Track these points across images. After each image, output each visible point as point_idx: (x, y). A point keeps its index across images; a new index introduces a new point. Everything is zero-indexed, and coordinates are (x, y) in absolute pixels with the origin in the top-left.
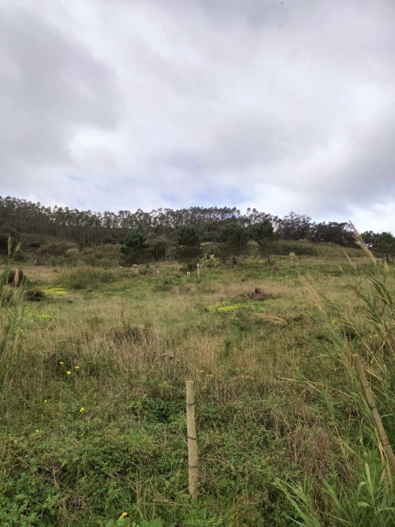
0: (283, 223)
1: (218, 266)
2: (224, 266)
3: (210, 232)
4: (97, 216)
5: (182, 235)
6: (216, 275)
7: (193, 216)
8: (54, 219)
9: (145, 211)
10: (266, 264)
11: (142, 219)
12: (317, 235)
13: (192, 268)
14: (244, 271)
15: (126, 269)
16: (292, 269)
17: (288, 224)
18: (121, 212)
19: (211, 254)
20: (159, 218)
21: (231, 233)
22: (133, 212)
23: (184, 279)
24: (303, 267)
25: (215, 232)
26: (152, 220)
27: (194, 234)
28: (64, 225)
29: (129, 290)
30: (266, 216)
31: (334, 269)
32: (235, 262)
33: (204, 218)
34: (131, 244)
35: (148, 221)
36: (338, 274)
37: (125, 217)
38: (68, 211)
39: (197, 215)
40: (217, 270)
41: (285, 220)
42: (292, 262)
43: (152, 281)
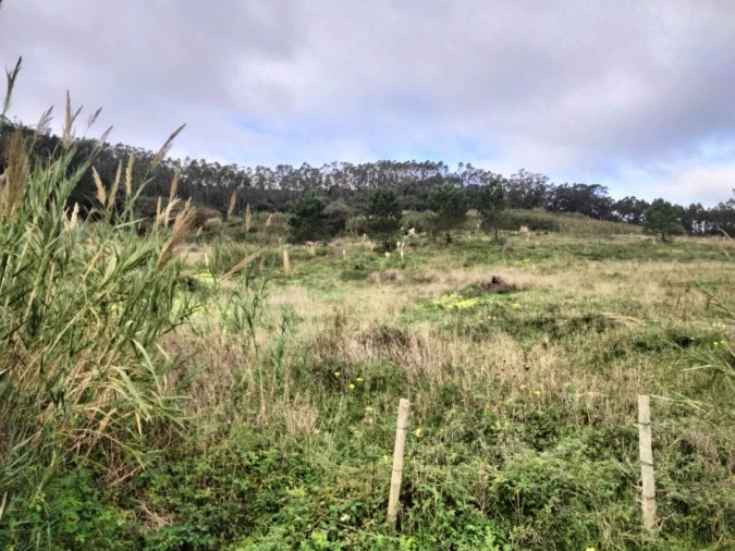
0: (508, 185)
1: (425, 245)
2: (433, 245)
3: (407, 197)
4: (246, 172)
5: (375, 202)
6: (425, 258)
7: (381, 174)
8: (186, 176)
9: (313, 166)
10: (491, 243)
11: (309, 176)
12: (555, 202)
13: (390, 247)
14: (465, 252)
15: (296, 247)
16: (531, 250)
17: (517, 186)
18: (280, 167)
19: (411, 228)
20: (334, 176)
21: (445, 199)
22: (297, 167)
23: (382, 262)
24: (545, 247)
25: (413, 197)
26: (324, 179)
27: (393, 199)
28: (200, 185)
29: (307, 278)
30: (485, 174)
31: (590, 251)
32: (449, 240)
33: (397, 177)
34: (304, 213)
35: (318, 180)
36: (596, 257)
37: (285, 174)
38: (204, 165)
39: (387, 173)
40: (425, 250)
41: (512, 181)
42: (528, 240)
43: (335, 265)
